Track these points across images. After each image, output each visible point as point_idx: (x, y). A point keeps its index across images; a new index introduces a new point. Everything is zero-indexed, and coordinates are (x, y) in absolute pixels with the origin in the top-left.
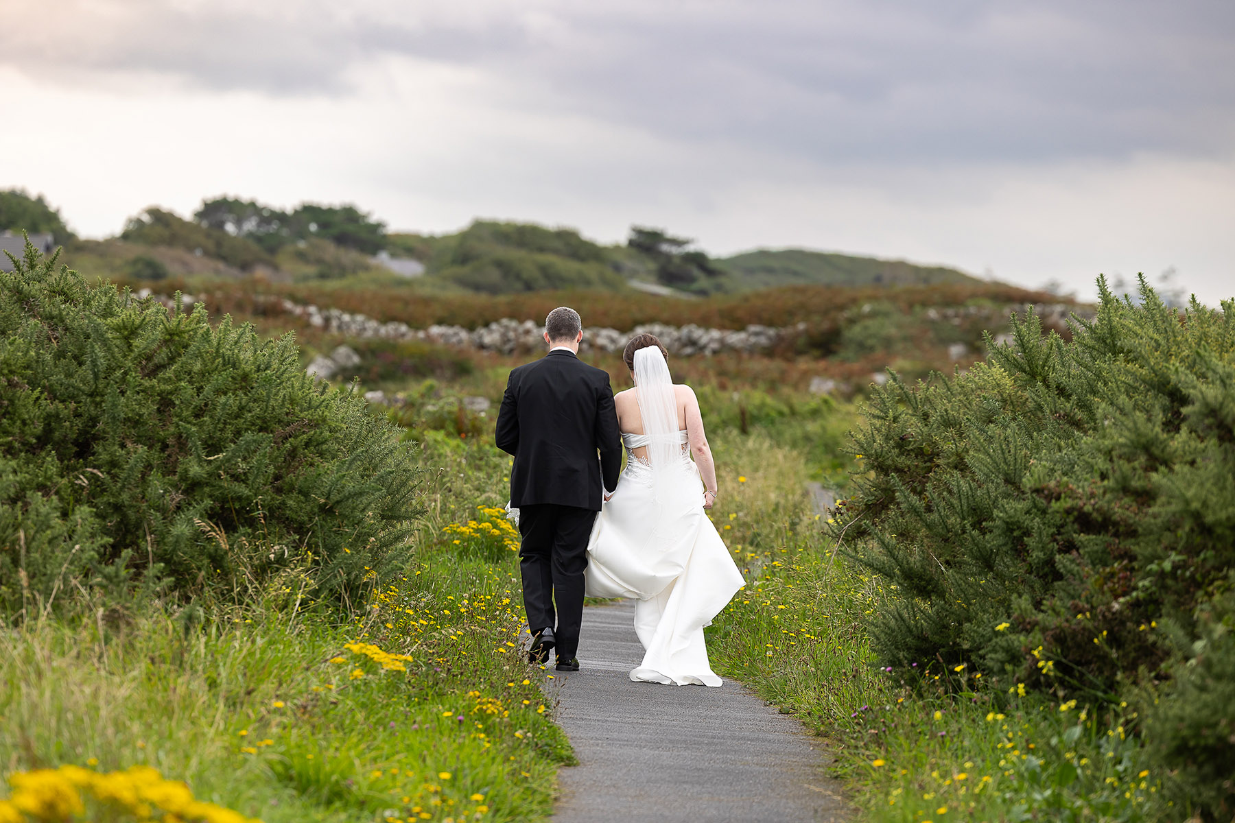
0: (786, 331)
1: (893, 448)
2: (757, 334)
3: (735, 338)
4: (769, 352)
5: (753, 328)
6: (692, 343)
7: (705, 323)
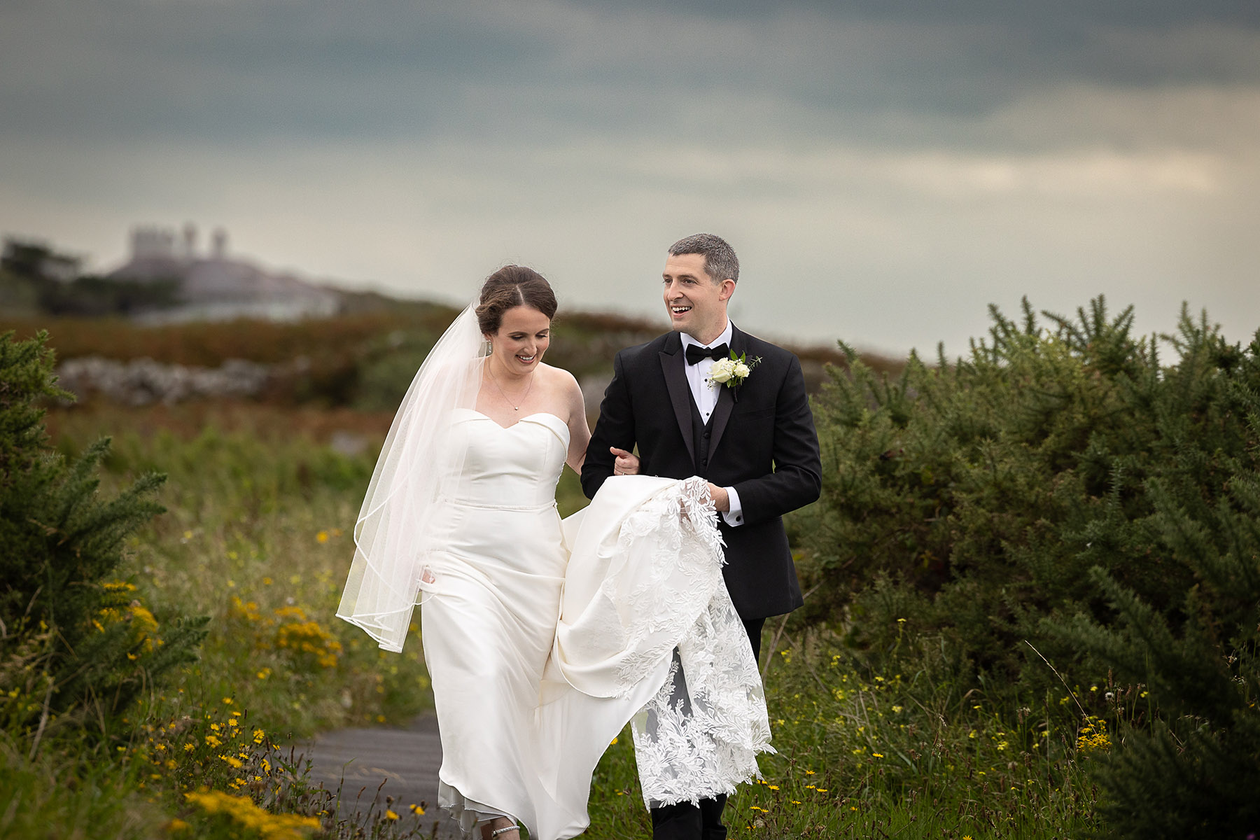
0: (281, 371)
1: (873, 473)
2: (240, 375)
3: (208, 380)
4: (257, 398)
5: (235, 366)
6: (144, 385)
7: (164, 358)
